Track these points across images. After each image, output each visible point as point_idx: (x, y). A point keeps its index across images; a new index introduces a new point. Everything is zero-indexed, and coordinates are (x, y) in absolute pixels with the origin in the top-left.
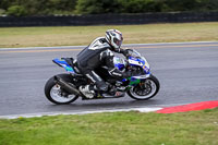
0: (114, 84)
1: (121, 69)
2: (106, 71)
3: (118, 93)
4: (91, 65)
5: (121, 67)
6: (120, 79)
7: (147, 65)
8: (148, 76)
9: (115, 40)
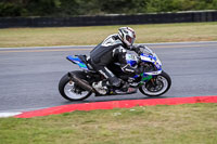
0: (126, 80)
1: (133, 65)
2: (119, 67)
3: (130, 90)
4: (103, 61)
5: (133, 63)
6: (133, 75)
7: (158, 61)
8: (159, 72)
9: (128, 37)
